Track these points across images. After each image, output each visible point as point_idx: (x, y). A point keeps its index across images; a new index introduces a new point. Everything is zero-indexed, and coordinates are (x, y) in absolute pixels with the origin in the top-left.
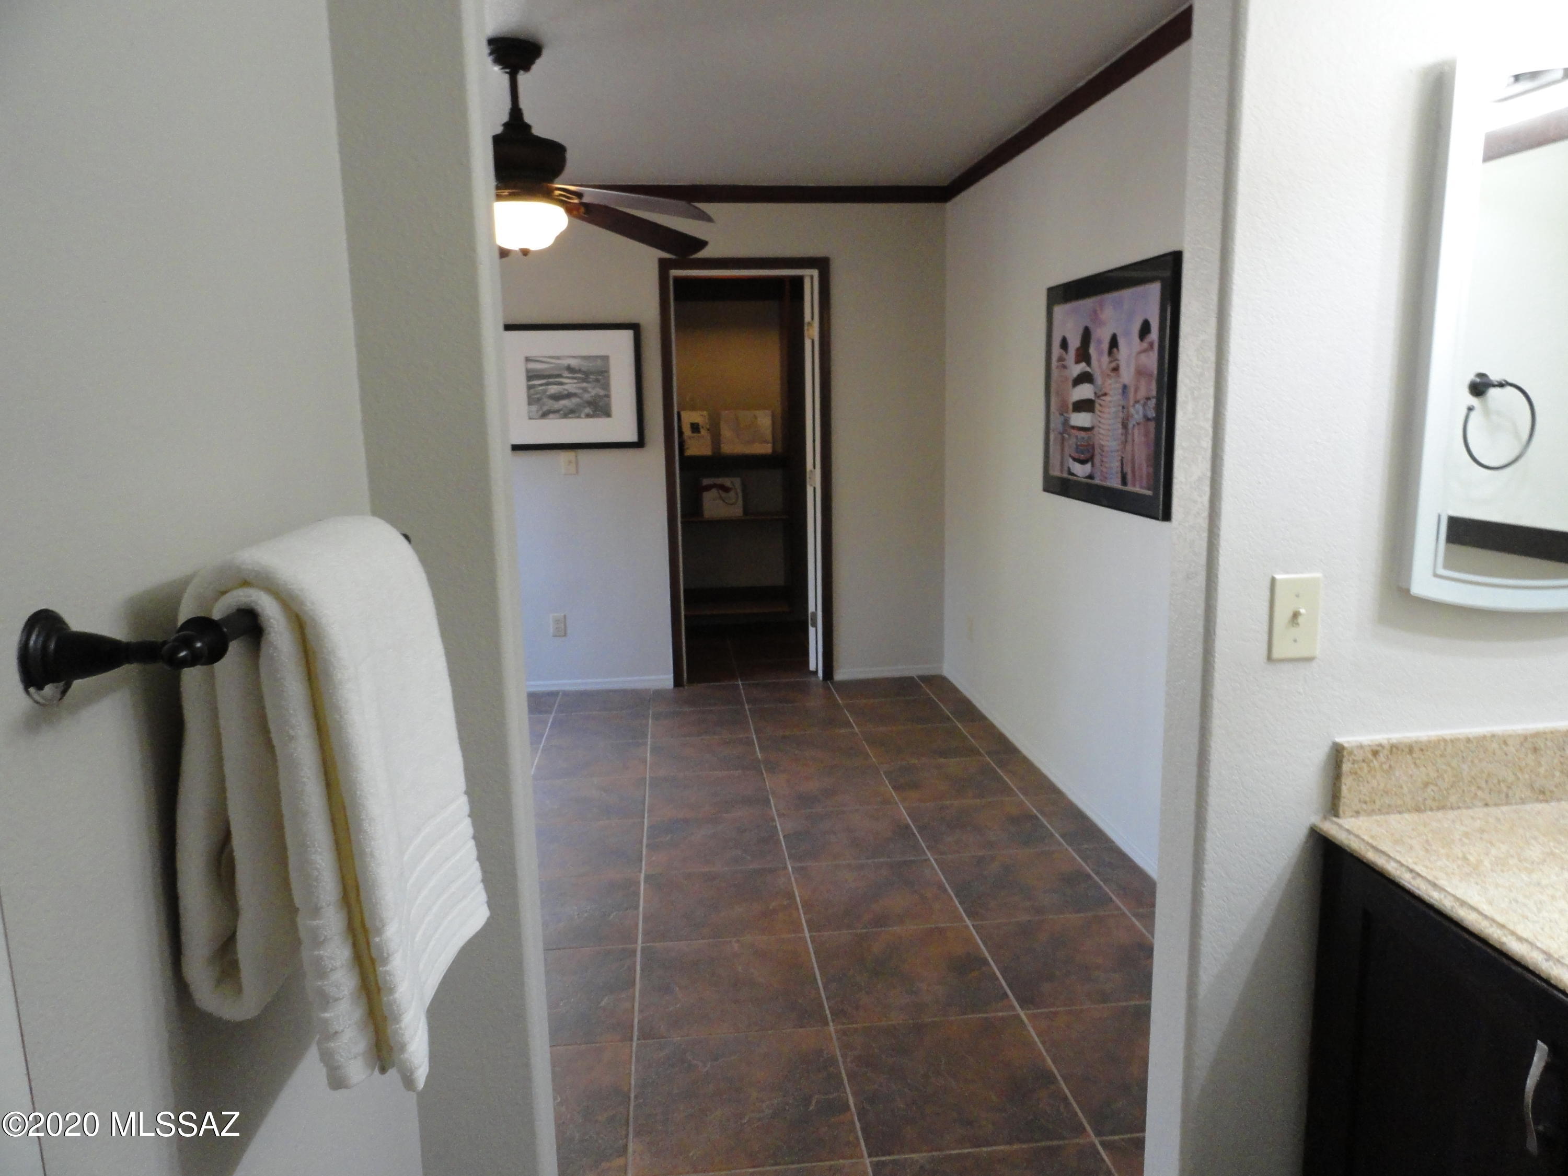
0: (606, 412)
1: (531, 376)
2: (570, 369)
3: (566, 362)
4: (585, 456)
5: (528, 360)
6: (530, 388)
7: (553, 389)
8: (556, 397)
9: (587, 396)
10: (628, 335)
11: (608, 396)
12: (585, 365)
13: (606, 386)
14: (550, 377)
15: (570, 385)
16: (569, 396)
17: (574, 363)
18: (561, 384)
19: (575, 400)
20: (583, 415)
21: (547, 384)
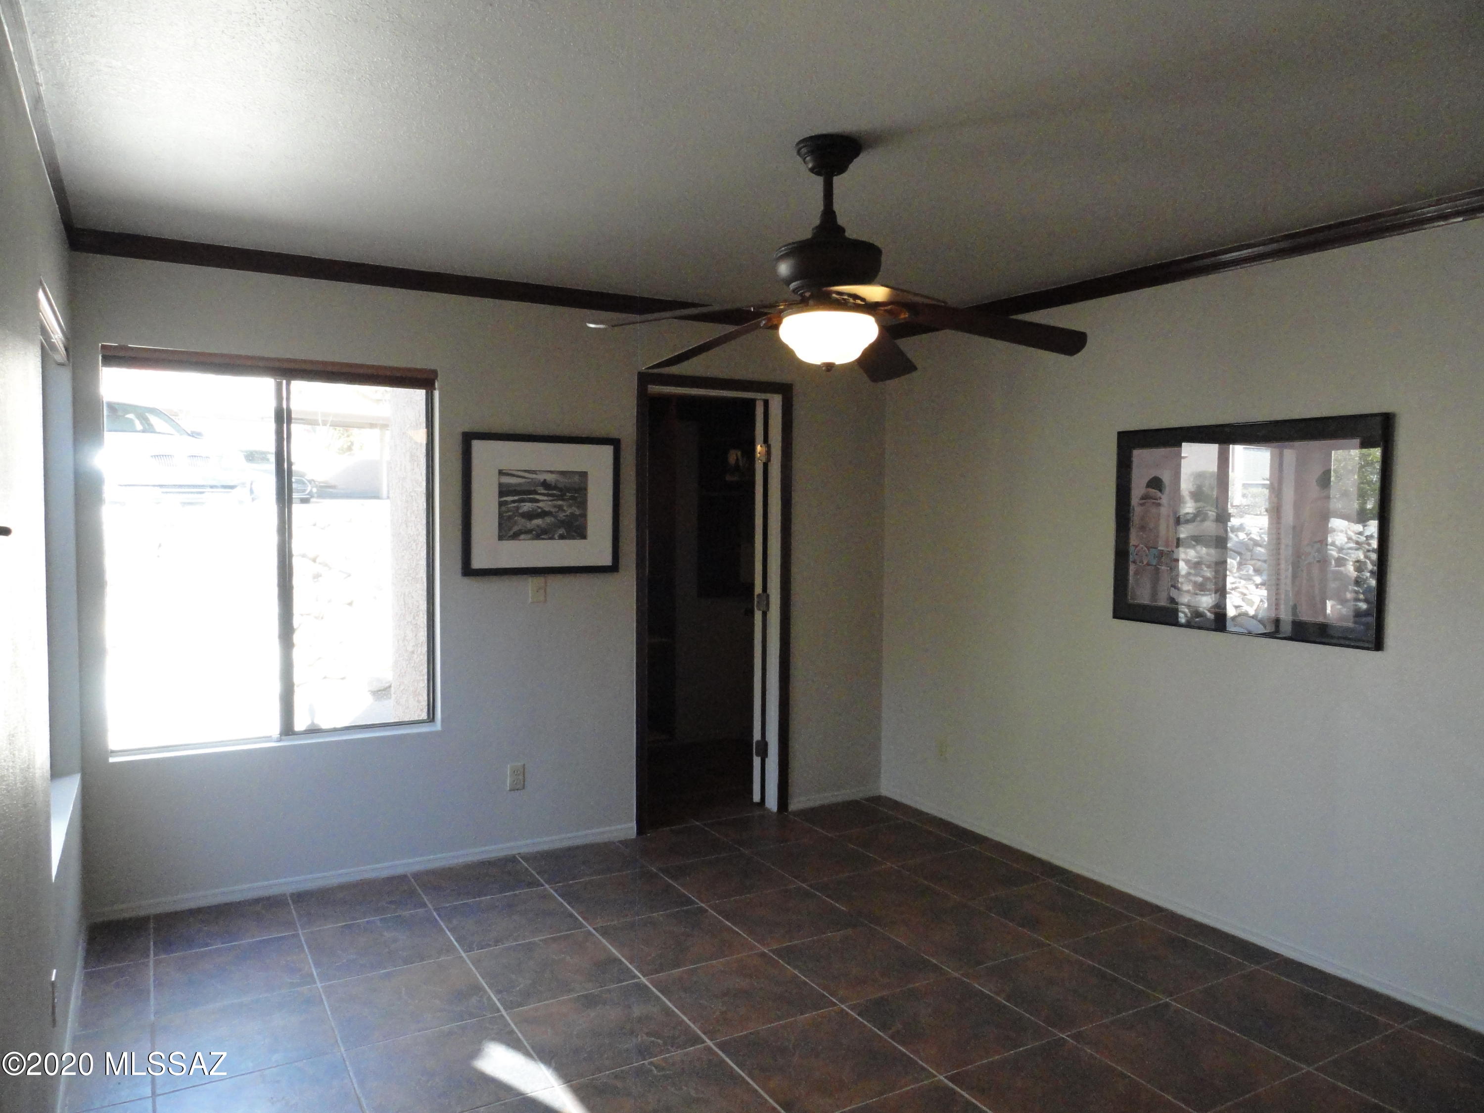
0: (581, 534)
1: (504, 491)
2: (545, 484)
3: (541, 477)
4: (556, 583)
5: (501, 473)
6: (501, 504)
7: (527, 507)
8: (530, 516)
9: (561, 515)
10: (608, 450)
11: (584, 516)
12: (563, 481)
13: (582, 504)
14: (525, 492)
15: (545, 503)
16: (544, 514)
17: (550, 478)
18: (537, 501)
19: (549, 520)
20: (556, 536)
21: (523, 501)
